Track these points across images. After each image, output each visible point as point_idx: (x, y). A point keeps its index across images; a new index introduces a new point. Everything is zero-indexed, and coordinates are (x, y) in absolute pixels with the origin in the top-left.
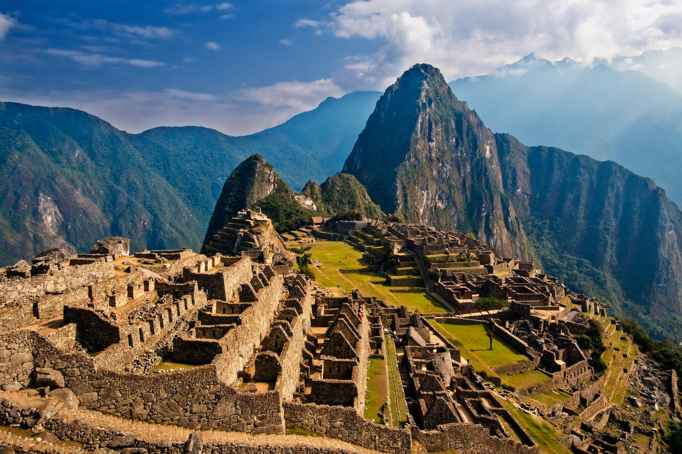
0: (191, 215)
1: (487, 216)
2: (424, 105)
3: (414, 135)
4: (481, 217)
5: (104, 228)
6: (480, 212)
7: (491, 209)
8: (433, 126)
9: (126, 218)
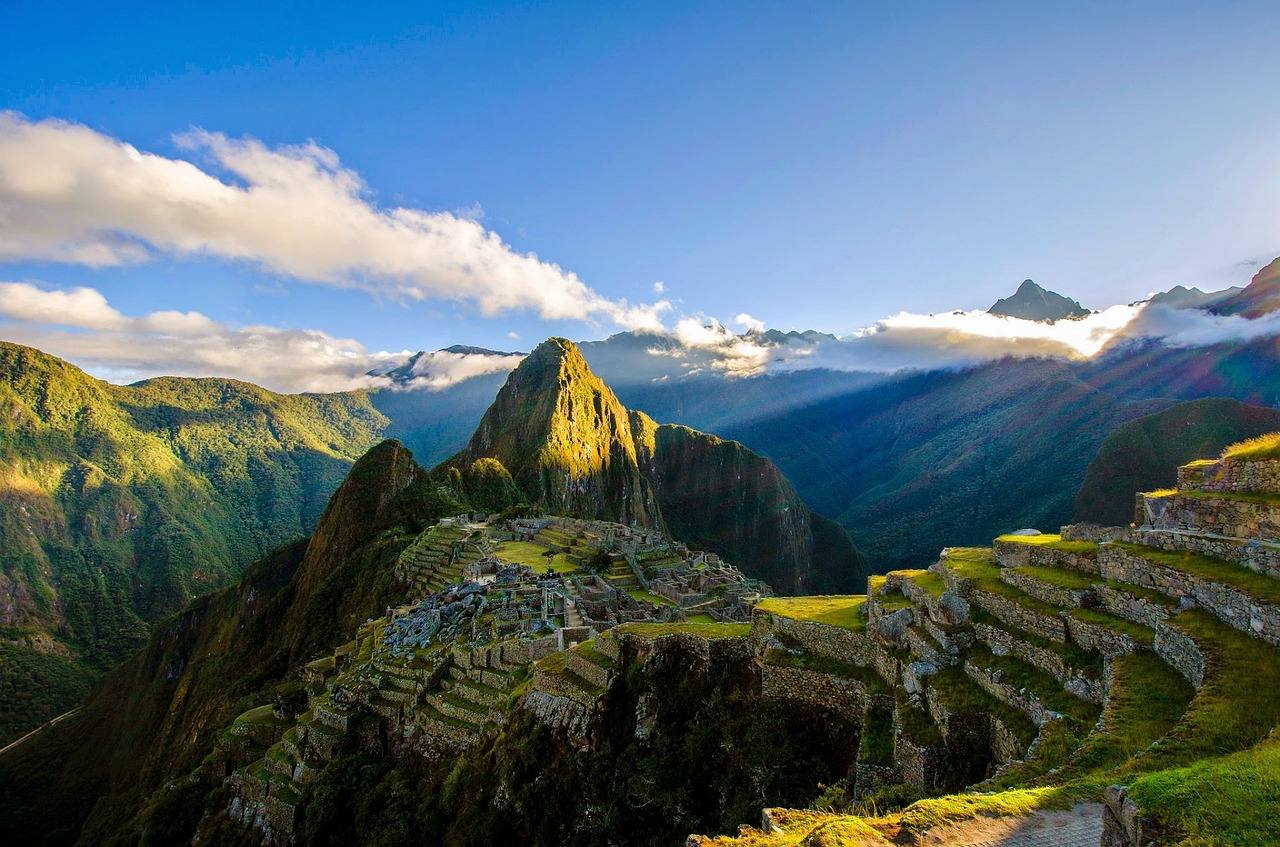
0: (212, 504)
1: (628, 499)
2: (563, 382)
3: (555, 414)
4: (622, 500)
5: (58, 526)
6: (620, 495)
7: (631, 492)
8: (574, 405)
9: (99, 509)
